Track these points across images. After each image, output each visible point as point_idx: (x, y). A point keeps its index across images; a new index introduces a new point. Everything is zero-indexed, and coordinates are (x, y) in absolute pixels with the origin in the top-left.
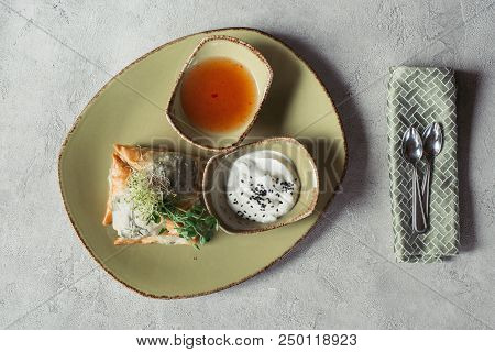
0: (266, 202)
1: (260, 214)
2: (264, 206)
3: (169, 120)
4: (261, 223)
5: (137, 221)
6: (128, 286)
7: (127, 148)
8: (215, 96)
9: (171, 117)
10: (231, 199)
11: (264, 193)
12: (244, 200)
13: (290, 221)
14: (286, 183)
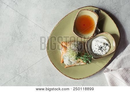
0: (103, 50)
1: (101, 53)
2: (102, 51)
3: (74, 33)
4: (102, 55)
5: (71, 61)
6: (70, 78)
7: (64, 42)
8: (84, 25)
9: (75, 32)
10: (93, 50)
11: (102, 48)
12: (97, 50)
13: (109, 53)
14: (106, 44)
